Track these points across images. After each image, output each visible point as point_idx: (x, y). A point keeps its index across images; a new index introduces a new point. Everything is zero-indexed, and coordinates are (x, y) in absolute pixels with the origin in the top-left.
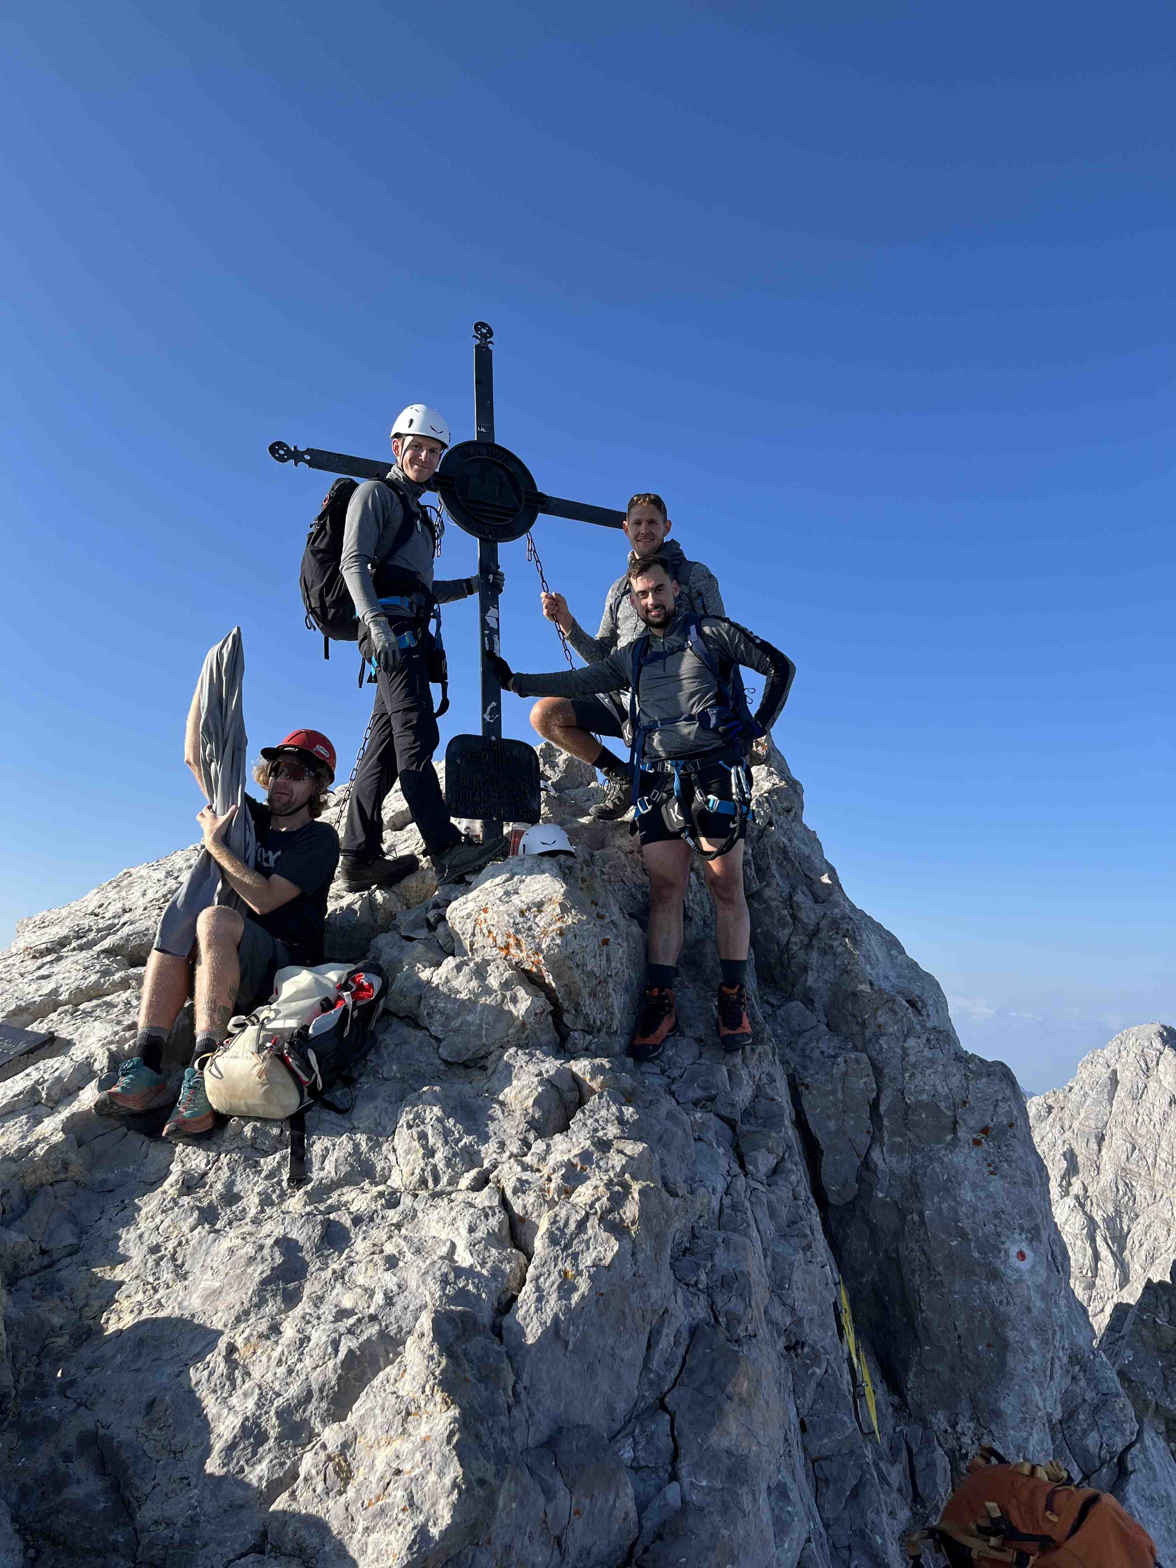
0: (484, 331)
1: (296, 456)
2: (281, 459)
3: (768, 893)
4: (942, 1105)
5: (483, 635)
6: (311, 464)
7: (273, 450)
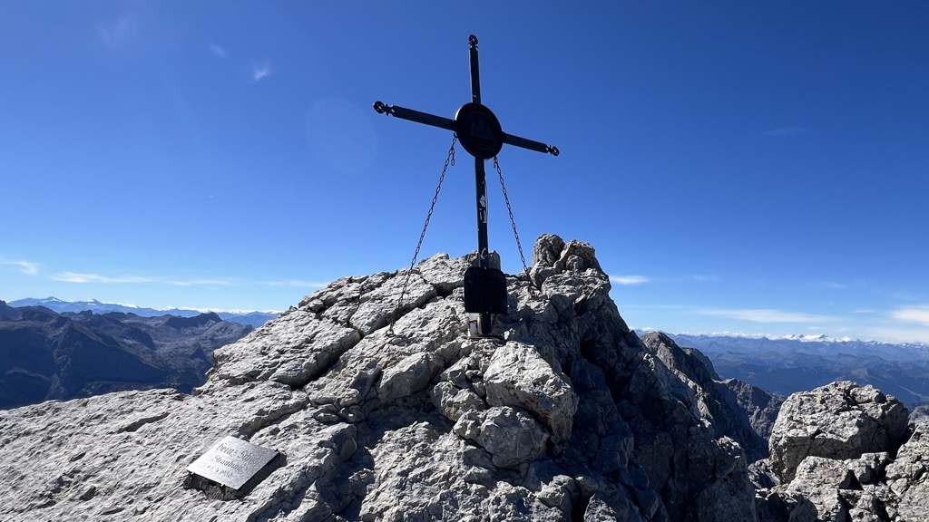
0: (473, 41)
1: (387, 109)
2: (380, 112)
3: (604, 340)
4: (708, 461)
5: (479, 211)
6: (394, 115)
7: (376, 107)
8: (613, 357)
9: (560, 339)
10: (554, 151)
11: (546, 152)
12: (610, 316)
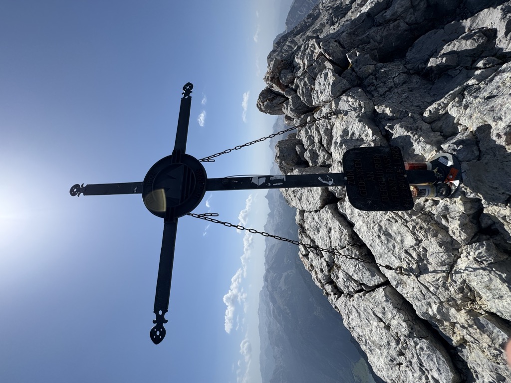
0: (75, 190)
1: (160, 321)
2: (163, 333)
6: (165, 310)
8: (398, 26)
9: (390, 83)
10: (188, 88)
11: (190, 98)
12: (350, 34)
